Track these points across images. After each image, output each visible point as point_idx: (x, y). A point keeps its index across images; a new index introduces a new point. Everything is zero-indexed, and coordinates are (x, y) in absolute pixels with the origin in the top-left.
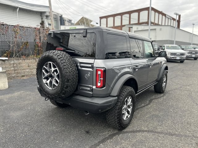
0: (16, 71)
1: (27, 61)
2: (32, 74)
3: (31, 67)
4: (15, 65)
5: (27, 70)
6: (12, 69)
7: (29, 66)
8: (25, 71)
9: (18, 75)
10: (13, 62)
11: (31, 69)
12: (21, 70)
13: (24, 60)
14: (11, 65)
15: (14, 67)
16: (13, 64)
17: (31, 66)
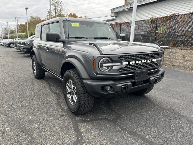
0: (170, 60)
1: (184, 51)
2: (184, 66)
3: (186, 59)
4: (171, 54)
5: (180, 61)
6: (168, 57)
7: (183, 57)
8: (178, 61)
9: (170, 63)
10: (171, 51)
11: (184, 61)
12: (174, 59)
13: (181, 49)
14: (168, 53)
15: (169, 55)
16: (170, 52)
17: (185, 57)
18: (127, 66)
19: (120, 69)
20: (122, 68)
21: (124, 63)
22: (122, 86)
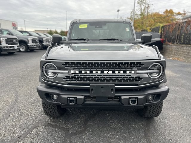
18: (76, 75)
19: (67, 78)
20: (70, 77)
21: (72, 72)
22: (68, 97)
